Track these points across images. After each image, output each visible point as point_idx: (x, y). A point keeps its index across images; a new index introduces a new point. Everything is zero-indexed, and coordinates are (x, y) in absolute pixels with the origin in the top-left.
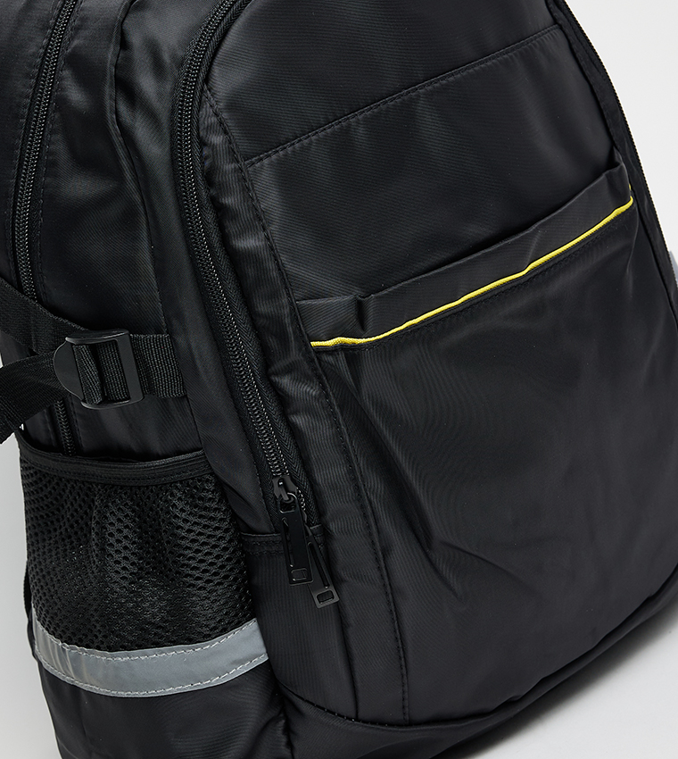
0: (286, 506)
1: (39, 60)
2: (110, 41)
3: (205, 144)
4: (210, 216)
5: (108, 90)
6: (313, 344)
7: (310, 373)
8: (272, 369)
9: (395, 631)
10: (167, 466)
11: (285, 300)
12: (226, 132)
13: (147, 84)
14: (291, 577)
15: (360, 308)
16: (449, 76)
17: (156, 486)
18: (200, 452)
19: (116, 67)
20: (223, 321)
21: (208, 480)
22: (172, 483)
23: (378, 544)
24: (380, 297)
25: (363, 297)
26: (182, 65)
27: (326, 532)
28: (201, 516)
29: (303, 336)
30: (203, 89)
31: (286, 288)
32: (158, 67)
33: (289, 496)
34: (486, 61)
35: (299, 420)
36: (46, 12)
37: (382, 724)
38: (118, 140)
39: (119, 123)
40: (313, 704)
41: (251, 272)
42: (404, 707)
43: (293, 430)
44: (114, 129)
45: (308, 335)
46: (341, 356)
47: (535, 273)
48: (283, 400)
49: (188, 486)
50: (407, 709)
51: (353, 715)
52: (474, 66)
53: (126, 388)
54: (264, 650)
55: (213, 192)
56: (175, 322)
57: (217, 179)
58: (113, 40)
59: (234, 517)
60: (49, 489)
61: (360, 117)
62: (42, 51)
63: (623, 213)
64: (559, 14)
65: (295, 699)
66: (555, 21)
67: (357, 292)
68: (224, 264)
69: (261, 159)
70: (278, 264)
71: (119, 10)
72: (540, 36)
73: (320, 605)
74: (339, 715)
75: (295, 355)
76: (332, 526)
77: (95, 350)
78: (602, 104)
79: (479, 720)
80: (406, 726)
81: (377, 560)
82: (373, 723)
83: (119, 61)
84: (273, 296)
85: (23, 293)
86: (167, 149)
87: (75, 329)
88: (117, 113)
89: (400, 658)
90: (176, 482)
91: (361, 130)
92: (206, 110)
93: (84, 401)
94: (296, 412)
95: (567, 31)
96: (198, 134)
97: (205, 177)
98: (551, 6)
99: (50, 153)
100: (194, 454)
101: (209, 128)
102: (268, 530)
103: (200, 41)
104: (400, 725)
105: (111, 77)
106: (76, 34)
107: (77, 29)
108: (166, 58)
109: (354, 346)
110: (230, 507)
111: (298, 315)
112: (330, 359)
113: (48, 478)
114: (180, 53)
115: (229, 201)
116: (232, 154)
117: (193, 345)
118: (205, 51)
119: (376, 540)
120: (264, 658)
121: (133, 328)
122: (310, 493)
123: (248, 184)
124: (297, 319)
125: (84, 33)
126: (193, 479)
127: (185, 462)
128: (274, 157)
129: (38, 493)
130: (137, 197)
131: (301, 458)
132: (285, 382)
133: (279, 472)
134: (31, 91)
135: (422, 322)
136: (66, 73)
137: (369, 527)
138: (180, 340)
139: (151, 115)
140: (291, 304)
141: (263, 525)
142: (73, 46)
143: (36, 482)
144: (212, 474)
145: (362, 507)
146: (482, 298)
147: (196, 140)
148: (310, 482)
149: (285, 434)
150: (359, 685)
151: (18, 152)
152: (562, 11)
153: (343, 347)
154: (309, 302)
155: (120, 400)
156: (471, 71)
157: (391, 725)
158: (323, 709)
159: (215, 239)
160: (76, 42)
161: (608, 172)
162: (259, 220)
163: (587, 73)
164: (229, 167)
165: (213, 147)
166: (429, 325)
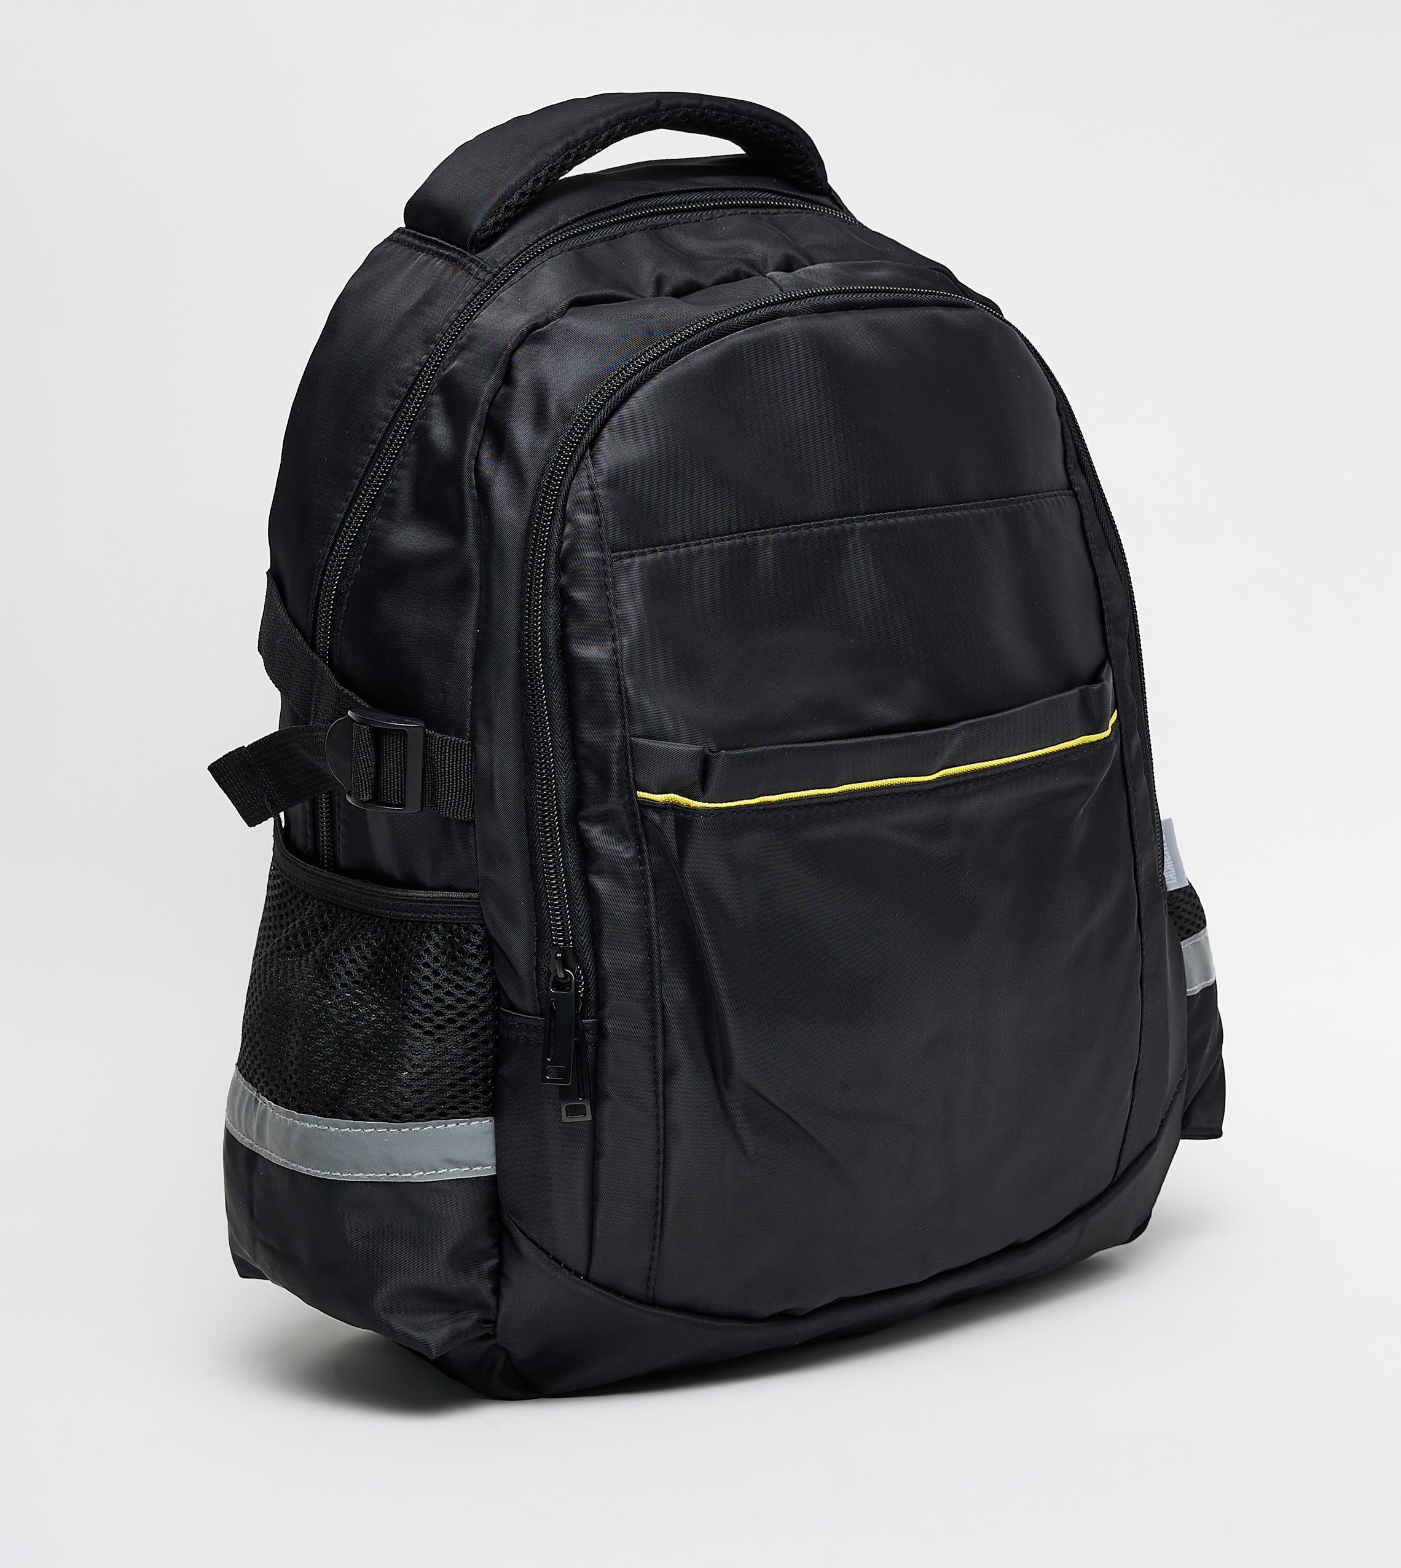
0: (559, 985)
1: (411, 379)
2: (492, 372)
3: (569, 520)
4: (552, 609)
5: (474, 429)
6: (640, 794)
7: (627, 828)
8: (583, 813)
9: (658, 1178)
10: (433, 901)
11: (617, 732)
12: (597, 512)
13: (522, 432)
14: (545, 1072)
15: (705, 763)
16: (901, 516)
17: (413, 922)
18: (475, 895)
19: (492, 403)
20: (538, 739)
21: (475, 932)
22: (432, 923)
23: (660, 1062)
24: (732, 757)
25: (713, 752)
26: (569, 419)
27: (600, 1030)
28: (456, 973)
29: (629, 781)
30: (584, 455)
31: (623, 717)
32: (540, 417)
33: (567, 974)
34: (956, 509)
35: (601, 884)
36: (436, 323)
37: (618, 1293)
38: (470, 492)
39: (477, 471)
40: (537, 1245)
41: (584, 688)
42: (649, 1278)
43: (590, 892)
44: (469, 478)
45: (635, 782)
46: (670, 817)
47: (946, 783)
48: (587, 854)
49: (451, 931)
50: (652, 1283)
51: (583, 1271)
52: (937, 511)
53: (404, 792)
54: (493, 1161)
55: (564, 580)
56: (481, 727)
57: (573, 565)
58: (497, 371)
59: (496, 986)
60: (293, 906)
61: (772, 536)
62: (418, 368)
63: (1092, 743)
64: (1079, 478)
65: (517, 1233)
66: (1070, 486)
67: (709, 744)
68: (555, 669)
69: (632, 556)
70: (619, 687)
71: (512, 337)
72: (1039, 498)
73: (566, 1119)
74: (565, 1267)
75: (614, 803)
76: (610, 1025)
77: (378, 736)
78: (1105, 604)
79: (744, 1325)
80: (647, 1304)
81: (655, 1082)
82: (607, 1288)
83: (497, 398)
84: (605, 723)
85: (314, 650)
86: (526, 516)
87: (359, 705)
88: (477, 459)
89: (657, 1214)
90: (437, 923)
91: (768, 553)
92: (582, 480)
93: (350, 795)
94: (599, 873)
95: (1082, 501)
96: (565, 506)
97: (560, 560)
98: (1070, 466)
99: (392, 490)
100: (468, 895)
101: (579, 503)
102: (531, 1010)
103: (596, 396)
104: (639, 1301)
105: (481, 415)
106: (459, 353)
107: (462, 348)
108: (553, 407)
109: (687, 809)
110: (494, 973)
111: (629, 753)
112: (655, 817)
113: (294, 892)
114: (571, 405)
115: (579, 595)
116: (598, 540)
117: (497, 760)
118: (599, 409)
119: (660, 1056)
120: (490, 1171)
121: (432, 723)
122: (592, 977)
123: (609, 581)
124: (627, 759)
125: (468, 355)
126: (458, 924)
127: (454, 901)
128: (649, 557)
129: (280, 909)
130: (475, 567)
131: (592, 930)
132: (595, 833)
133: (560, 941)
134: (392, 413)
135: (780, 801)
136: (436, 399)
137: (654, 1037)
138: (482, 751)
139: (517, 472)
140: (624, 738)
141: (527, 1004)
142: (451, 368)
143: (281, 894)
144: (483, 925)
145: (652, 1011)
146: (867, 794)
147: (559, 512)
148: (595, 962)
149: (580, 898)
150: (598, 1234)
151: (357, 482)
152: (1085, 476)
153: (675, 807)
154: (646, 742)
155: (391, 805)
156: (931, 516)
157: (629, 1297)
158: (548, 1254)
159: (552, 637)
160: (455, 364)
161: (1084, 687)
162: (609, 628)
163: (1095, 559)
164: (590, 555)
165: (578, 526)
166: (788, 808)
